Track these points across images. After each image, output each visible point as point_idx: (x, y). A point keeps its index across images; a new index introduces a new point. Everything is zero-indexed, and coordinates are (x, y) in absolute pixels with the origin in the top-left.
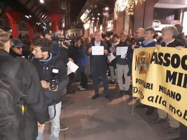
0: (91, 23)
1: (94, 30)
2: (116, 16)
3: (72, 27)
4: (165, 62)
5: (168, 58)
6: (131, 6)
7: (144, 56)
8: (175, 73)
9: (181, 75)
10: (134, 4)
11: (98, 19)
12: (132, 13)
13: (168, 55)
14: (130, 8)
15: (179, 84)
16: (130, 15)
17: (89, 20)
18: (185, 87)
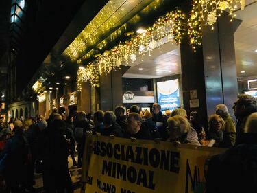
0: (47, 94)
1: (52, 103)
2: (80, 87)
3: (19, 99)
4: (102, 151)
6: (95, 76)
8: (110, 164)
10: (99, 75)
11: (57, 89)
12: (98, 85)
13: (103, 144)
14: (95, 79)
15: (114, 175)
16: (96, 87)
17: (45, 90)
18: (118, 177)
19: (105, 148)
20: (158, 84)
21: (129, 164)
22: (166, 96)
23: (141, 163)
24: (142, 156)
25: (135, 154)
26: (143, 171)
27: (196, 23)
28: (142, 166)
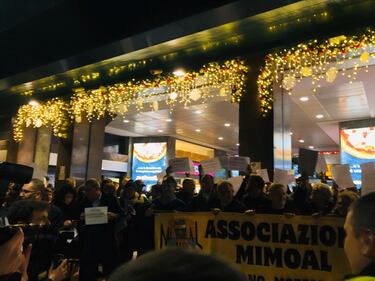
2: (19, 134)
4: (232, 233)
5: (236, 228)
6: (62, 121)
7: (184, 226)
8: (250, 248)
9: (259, 249)
12: (65, 136)
13: (234, 223)
15: (259, 263)
18: (267, 264)
19: (239, 229)
20: (135, 145)
21: (286, 246)
22: (147, 165)
23: (307, 243)
24: (309, 235)
25: (297, 233)
26: (310, 253)
27: (268, 83)
28: (310, 247)
